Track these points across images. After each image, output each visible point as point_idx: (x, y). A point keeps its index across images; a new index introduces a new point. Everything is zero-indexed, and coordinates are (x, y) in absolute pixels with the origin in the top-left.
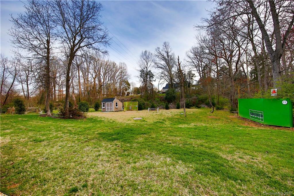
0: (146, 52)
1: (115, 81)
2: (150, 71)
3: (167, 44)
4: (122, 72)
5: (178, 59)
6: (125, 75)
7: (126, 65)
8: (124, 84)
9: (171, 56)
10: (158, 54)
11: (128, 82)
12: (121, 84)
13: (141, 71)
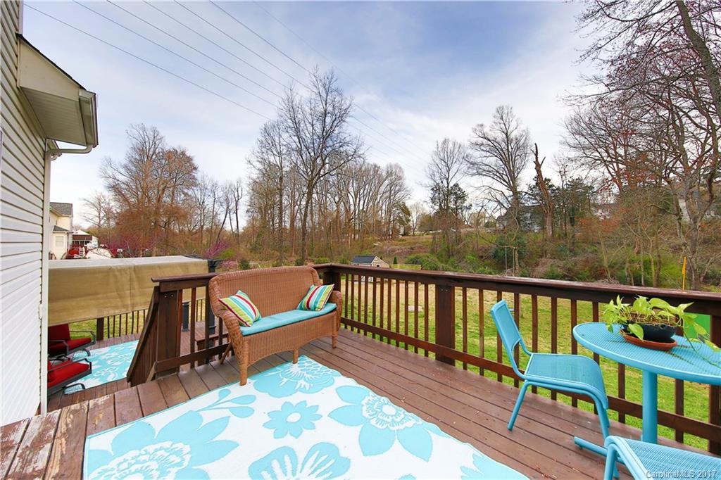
0: (445, 142)
1: (377, 204)
2: (456, 185)
3: (506, 111)
4: (391, 184)
5: (535, 151)
6: (399, 191)
7: (400, 168)
8: (398, 211)
9: (518, 140)
10: (480, 140)
11: (405, 207)
12: (389, 212)
13: (432, 189)
